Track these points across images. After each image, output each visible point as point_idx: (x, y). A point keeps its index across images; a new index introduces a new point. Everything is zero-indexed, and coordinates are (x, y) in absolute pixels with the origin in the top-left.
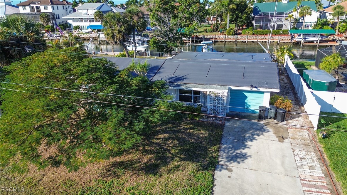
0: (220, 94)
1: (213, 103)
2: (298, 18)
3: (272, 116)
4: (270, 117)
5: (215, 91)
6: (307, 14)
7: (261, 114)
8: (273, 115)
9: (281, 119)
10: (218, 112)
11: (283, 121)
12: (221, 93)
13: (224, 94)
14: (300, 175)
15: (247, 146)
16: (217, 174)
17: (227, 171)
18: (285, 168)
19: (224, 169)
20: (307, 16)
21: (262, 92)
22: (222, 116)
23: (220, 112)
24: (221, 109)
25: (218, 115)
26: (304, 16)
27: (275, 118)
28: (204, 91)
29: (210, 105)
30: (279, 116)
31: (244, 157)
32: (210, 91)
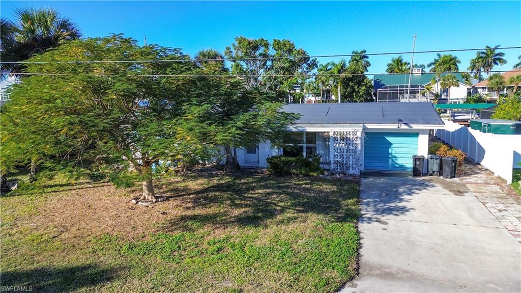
0: (349, 135)
1: (339, 151)
2: (439, 93)
3: (434, 169)
4: (431, 172)
5: (342, 131)
6: (452, 85)
7: (417, 167)
8: (435, 167)
9: (451, 174)
10: (348, 165)
11: (454, 177)
12: (351, 133)
13: (356, 135)
14: (506, 227)
15: (405, 200)
16: (363, 227)
17: (378, 223)
18: (476, 220)
19: (373, 221)
20: (452, 88)
21: (416, 134)
22: (355, 172)
23: (351, 166)
24: (352, 161)
25: (347, 172)
26: (447, 90)
27: (441, 174)
28: (324, 132)
29: (334, 155)
30: (447, 169)
31: (403, 210)
32: (334, 131)
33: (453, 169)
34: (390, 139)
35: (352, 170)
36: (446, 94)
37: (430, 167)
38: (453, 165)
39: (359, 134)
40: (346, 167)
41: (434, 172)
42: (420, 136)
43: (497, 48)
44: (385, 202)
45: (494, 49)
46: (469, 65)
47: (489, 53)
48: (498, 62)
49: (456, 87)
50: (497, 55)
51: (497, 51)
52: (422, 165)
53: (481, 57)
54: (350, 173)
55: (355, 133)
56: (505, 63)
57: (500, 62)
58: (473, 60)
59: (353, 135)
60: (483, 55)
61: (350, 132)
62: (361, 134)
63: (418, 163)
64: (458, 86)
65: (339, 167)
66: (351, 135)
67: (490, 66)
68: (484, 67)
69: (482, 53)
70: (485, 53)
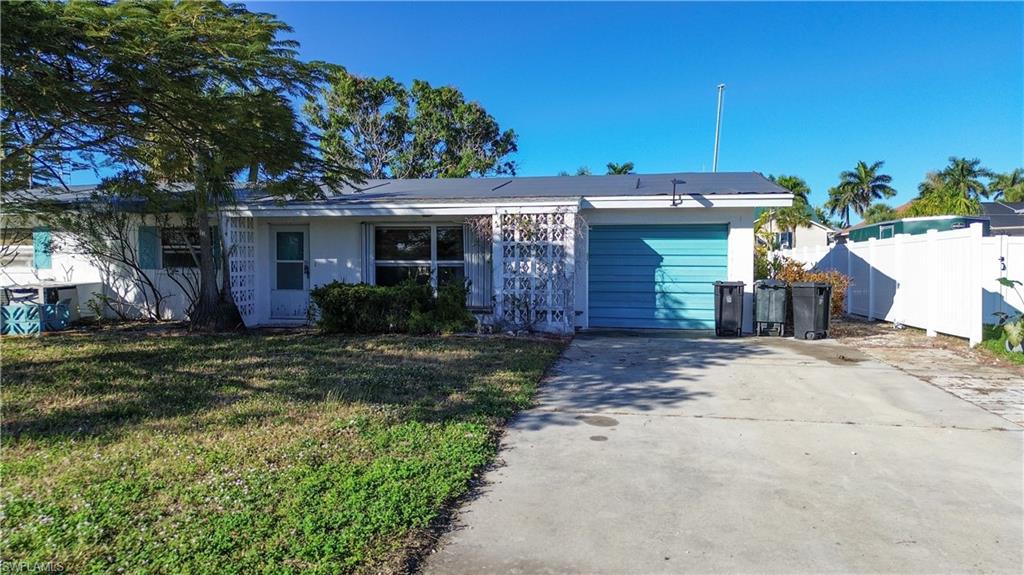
0: (546, 222)
3: (772, 317)
4: (764, 326)
5: (524, 211)
6: (800, 222)
7: (726, 321)
8: (775, 314)
9: (817, 327)
10: (541, 308)
11: (824, 336)
12: (550, 217)
13: (562, 222)
15: (682, 376)
20: (798, 228)
21: (720, 230)
22: (560, 325)
23: (550, 311)
24: (553, 296)
25: (539, 326)
26: (790, 234)
27: (789, 332)
28: (477, 216)
29: (506, 280)
30: (805, 314)
31: (674, 396)
32: (502, 211)
33: (821, 313)
34: (656, 245)
35: (553, 320)
36: (787, 244)
37: (760, 311)
38: (821, 301)
39: (570, 220)
40: (537, 312)
41: (770, 325)
42: (734, 232)
43: (878, 165)
44: (618, 380)
45: (872, 169)
46: (826, 198)
47: (863, 175)
48: (881, 194)
49: (805, 229)
50: (879, 178)
51: (878, 173)
52: (739, 305)
53: (849, 183)
54: (548, 329)
55: (558, 217)
56: (894, 195)
57: (885, 192)
58: (833, 189)
59: (555, 223)
60: (852, 179)
61: (545, 215)
62: (576, 219)
63: (729, 299)
64: (810, 226)
65: (517, 312)
66: (550, 223)
67: (865, 199)
68: (854, 202)
69: (851, 175)
70: (855, 176)
